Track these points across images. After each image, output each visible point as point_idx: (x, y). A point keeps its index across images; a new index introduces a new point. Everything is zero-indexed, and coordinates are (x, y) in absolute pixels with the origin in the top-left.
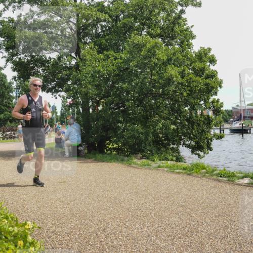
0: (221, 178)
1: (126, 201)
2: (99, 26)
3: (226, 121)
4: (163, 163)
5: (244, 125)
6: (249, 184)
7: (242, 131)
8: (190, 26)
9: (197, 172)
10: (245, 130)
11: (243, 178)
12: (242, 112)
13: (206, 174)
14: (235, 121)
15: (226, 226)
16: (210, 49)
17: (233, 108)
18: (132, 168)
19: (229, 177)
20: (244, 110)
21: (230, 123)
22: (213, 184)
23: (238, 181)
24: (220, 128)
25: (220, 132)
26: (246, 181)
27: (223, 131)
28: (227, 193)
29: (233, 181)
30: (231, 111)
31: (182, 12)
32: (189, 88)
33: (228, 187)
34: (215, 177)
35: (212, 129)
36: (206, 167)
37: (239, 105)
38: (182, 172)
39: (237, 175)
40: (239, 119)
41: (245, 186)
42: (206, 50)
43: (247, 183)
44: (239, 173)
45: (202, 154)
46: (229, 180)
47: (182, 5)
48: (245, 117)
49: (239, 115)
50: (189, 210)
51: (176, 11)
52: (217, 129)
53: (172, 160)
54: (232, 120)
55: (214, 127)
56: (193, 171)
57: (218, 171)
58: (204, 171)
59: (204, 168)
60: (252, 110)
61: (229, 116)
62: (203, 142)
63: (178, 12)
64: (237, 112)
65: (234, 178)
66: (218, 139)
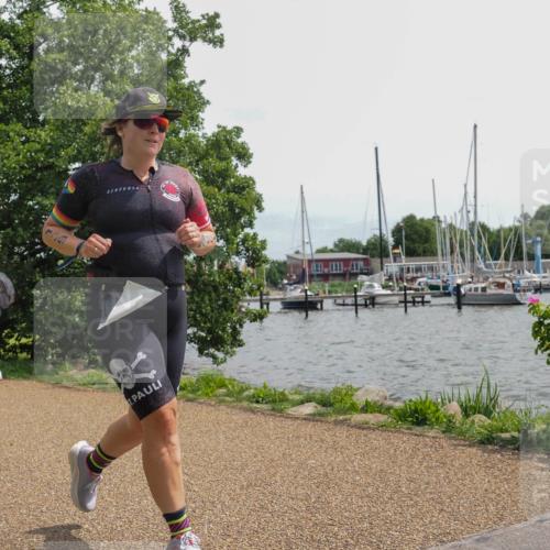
0: (255, 405)
1: (45, 465)
3: (274, 284)
5: (309, 293)
6: (314, 415)
7: (306, 306)
8: (197, 81)
9: (207, 394)
10: (311, 302)
11: (302, 403)
12: (305, 265)
13: (227, 399)
14: (291, 285)
15: (262, 507)
16: (238, 131)
17: (288, 257)
18: (62, 390)
19: (273, 402)
20: (310, 261)
21: (280, 289)
22: (239, 417)
23: (292, 411)
24: (261, 300)
25: (262, 307)
26: (309, 409)
27: (268, 304)
28: (268, 436)
29: (281, 411)
30: (285, 263)
31: (184, 51)
33: (271, 423)
34: (245, 404)
35: (243, 300)
36: (227, 382)
37: (301, 250)
39: (291, 397)
40: (300, 281)
41: (305, 419)
42: (230, 132)
43: (310, 415)
44: (296, 393)
45: (220, 355)
46: (273, 409)
47: (182, 37)
48: (311, 276)
49: (299, 271)
51: (170, 48)
52: (256, 301)
54: (286, 281)
55: (248, 297)
56: (200, 393)
57: (252, 391)
58: (223, 390)
59: (222, 385)
60: (326, 262)
61: (280, 274)
62: (224, 330)
63: (174, 51)
64: (296, 266)
65: (285, 404)
66: (254, 320)
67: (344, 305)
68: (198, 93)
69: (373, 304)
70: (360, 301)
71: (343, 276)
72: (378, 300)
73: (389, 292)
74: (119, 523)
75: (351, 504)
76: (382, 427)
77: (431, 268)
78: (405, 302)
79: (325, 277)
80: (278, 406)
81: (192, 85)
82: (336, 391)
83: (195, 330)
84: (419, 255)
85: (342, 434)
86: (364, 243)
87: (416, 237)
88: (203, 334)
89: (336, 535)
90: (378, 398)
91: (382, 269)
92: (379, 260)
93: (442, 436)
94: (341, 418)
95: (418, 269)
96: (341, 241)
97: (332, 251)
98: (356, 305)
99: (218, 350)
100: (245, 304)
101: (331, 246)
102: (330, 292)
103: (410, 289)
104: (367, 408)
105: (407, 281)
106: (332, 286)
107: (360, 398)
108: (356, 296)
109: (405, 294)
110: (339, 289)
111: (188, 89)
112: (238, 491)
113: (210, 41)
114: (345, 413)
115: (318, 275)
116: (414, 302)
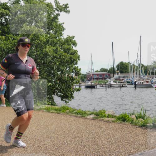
0: (77, 115)
2: (3, 18)
3: (83, 81)
4: (43, 107)
5: (93, 83)
6: (94, 118)
8: (62, 23)
9: (63, 112)
10: (93, 86)
11: (90, 114)
12: (92, 75)
13: (69, 113)
14: (88, 81)
15: (79, 144)
16: (73, 37)
17: (87, 73)
19: (82, 114)
20: (93, 74)
21: (85, 82)
22: (72, 118)
23: (87, 117)
24: (79, 85)
25: (79, 87)
26: (92, 116)
27: (81, 86)
28: (80, 124)
29: (84, 117)
30: (86, 75)
31: (58, 14)
32: (60, 60)
33: (82, 120)
34: (74, 115)
35: (74, 85)
38: (54, 112)
39: (87, 113)
40: (90, 80)
41: (91, 119)
42: (71, 37)
43: (93, 118)
44: (89, 112)
45: (67, 101)
46: (82, 116)
47: (58, 11)
48: (93, 79)
50: (57, 135)
51: (54, 13)
52: (77, 85)
53: (49, 104)
54: (86, 80)
56: (61, 111)
57: (76, 111)
58: (68, 111)
59: (68, 109)
60: (98, 75)
61: (84, 78)
62: (68, 93)
63: (55, 14)
64: (89, 76)
65: (86, 115)
66: (77, 91)
67: (103, 87)
68: (62, 26)
69: (111, 87)
70: (107, 86)
71: (102, 79)
72: (112, 86)
73: (116, 83)
74: (38, 148)
75: (104, 143)
76: (113, 122)
77: (128, 77)
78: (120, 86)
79: (97, 79)
80: (83, 115)
81: (60, 24)
82: (100, 111)
83: (60, 93)
84: (124, 73)
85: (101, 123)
86: (109, 69)
87: (123, 68)
88: (63, 95)
89: (99, 152)
90: (112, 114)
91: (114, 77)
92: (113, 74)
93: (130, 124)
94: (101, 119)
95: (124, 77)
96: (102, 69)
97: (99, 71)
98: (106, 87)
99: (67, 99)
100: (75, 86)
101: (99, 70)
102: (99, 83)
103: (122, 83)
104: (109, 116)
105: (121, 80)
106: (99, 81)
107: (107, 113)
108: (106, 85)
109: (120, 84)
110: (101, 82)
111: (59, 25)
112: (72, 139)
113: (66, 12)
114: (102, 118)
115: (95, 78)
116: (122, 86)
